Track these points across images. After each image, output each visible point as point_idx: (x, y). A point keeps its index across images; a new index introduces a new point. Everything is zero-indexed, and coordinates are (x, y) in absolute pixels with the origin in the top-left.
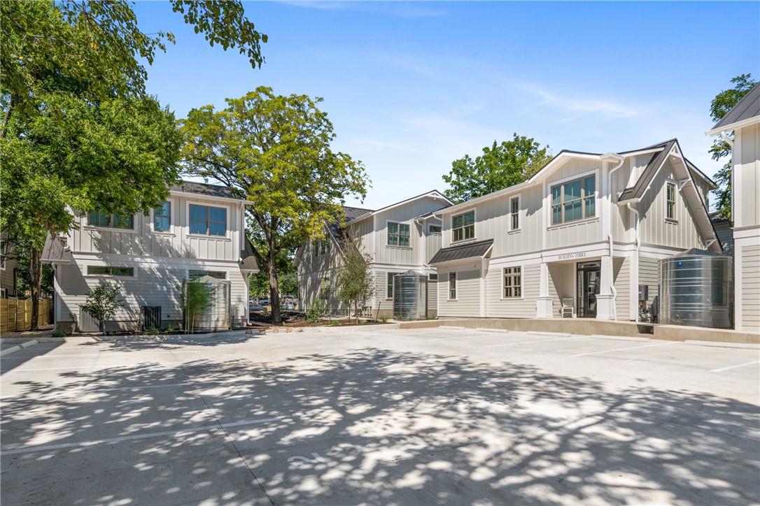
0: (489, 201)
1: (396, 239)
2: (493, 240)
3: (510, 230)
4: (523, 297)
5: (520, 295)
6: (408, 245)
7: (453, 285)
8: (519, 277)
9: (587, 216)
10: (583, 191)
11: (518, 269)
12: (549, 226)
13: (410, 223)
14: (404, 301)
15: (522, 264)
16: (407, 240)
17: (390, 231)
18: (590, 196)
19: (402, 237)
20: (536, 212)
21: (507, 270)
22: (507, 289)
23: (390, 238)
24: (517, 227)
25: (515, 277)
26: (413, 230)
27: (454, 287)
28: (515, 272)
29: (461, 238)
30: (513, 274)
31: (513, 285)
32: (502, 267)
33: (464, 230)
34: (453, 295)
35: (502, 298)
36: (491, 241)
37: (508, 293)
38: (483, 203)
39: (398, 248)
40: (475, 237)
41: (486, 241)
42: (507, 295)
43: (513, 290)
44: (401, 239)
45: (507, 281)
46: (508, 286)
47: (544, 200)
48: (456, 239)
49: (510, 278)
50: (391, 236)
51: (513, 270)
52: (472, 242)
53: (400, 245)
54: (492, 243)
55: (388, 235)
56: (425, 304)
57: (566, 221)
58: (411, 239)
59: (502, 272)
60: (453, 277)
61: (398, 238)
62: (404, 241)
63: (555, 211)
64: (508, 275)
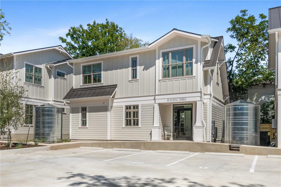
0: (113, 58)
1: (31, 78)
2: (116, 85)
3: (130, 79)
4: (140, 126)
5: (137, 124)
6: (41, 84)
7: (84, 116)
8: (137, 112)
9: (187, 74)
10: (184, 58)
11: (136, 107)
12: (161, 79)
13: (42, 67)
14: (44, 127)
15: (140, 104)
16: (40, 80)
17: (27, 70)
18: (189, 62)
19: (36, 77)
20: (150, 68)
21: (128, 107)
22: (127, 120)
23: (27, 77)
24: (136, 77)
25: (134, 113)
26: (44, 73)
27: (85, 117)
28: (134, 108)
29: (90, 82)
30: (132, 110)
31: (132, 118)
32: (124, 105)
33: (92, 76)
34: (84, 123)
35: (124, 126)
36: (115, 86)
37: (128, 123)
38: (109, 59)
39: (33, 85)
40: (102, 82)
41: (111, 86)
42: (127, 125)
43: (132, 121)
44: (35, 79)
45: (128, 114)
46: (128, 118)
47: (157, 61)
48: (85, 82)
49: (130, 113)
50: (27, 75)
51: (132, 107)
52: (99, 85)
53: (35, 83)
54: (116, 87)
55: (26, 74)
56: (60, 130)
57: (172, 76)
58: (43, 79)
59: (124, 108)
60: (84, 110)
61: (33, 77)
62: (38, 80)
63: (164, 69)
64: (129, 110)
